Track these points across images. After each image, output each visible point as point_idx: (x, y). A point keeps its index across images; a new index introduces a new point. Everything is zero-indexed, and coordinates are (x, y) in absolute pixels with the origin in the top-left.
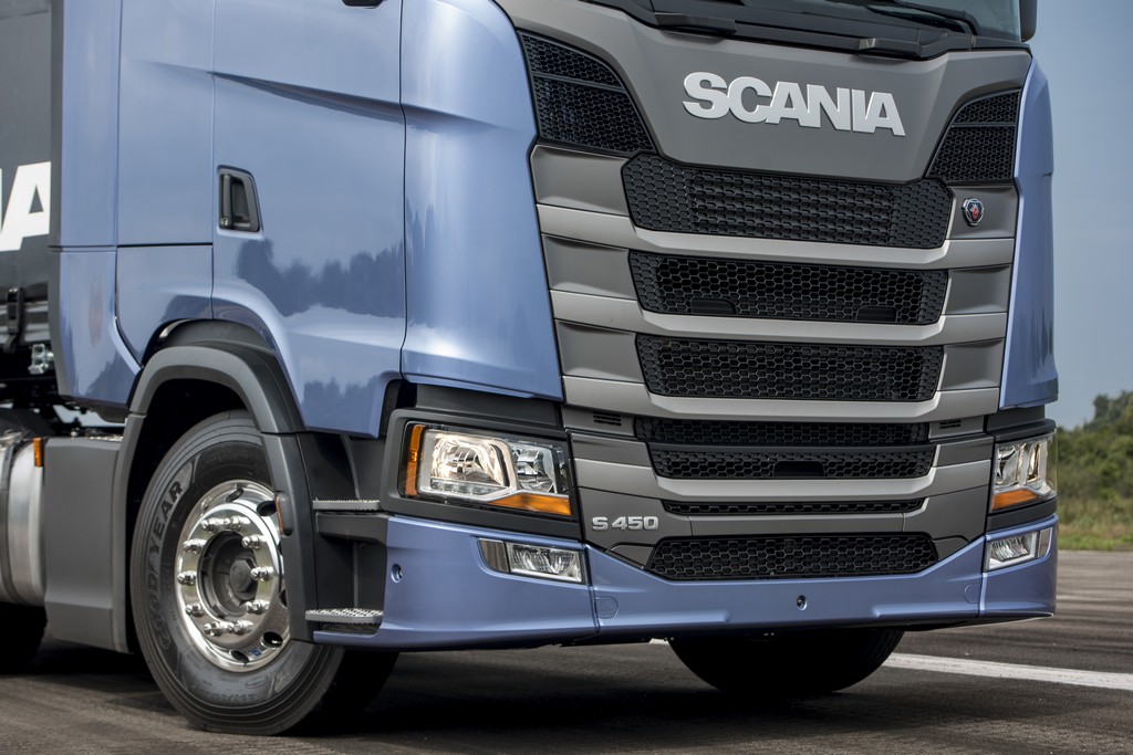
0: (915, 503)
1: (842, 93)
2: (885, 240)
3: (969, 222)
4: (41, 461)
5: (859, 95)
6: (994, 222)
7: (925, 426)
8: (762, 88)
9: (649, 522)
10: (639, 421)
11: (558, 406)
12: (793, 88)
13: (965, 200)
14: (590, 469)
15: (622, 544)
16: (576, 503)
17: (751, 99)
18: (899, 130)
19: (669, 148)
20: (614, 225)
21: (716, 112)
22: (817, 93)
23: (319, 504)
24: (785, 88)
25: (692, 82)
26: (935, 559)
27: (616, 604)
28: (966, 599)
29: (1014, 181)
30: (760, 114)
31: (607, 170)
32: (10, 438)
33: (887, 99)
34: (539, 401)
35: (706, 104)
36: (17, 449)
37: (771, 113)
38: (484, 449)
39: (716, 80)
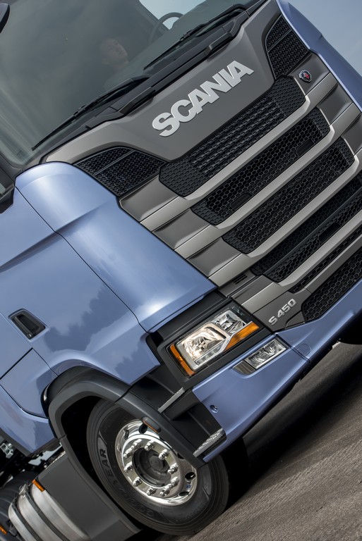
1: (216, 77)
2: (282, 118)
3: (308, 82)
4: (43, 488)
5: (223, 72)
6: (317, 72)
8: (184, 103)
9: (291, 303)
10: (252, 269)
11: (217, 291)
12: (196, 92)
13: (299, 75)
14: (250, 304)
15: (288, 321)
16: (257, 321)
17: (184, 110)
18: (250, 71)
19: (170, 157)
20: (176, 204)
21: (175, 127)
22: (206, 85)
23: (161, 409)
24: (193, 95)
25: (156, 124)
27: (306, 346)
29: (310, 52)
30: (192, 113)
31: (154, 185)
32: (23, 490)
33: (235, 64)
34: (208, 296)
35: (169, 127)
36: (29, 492)
37: (196, 109)
38: (203, 332)
39: (165, 115)
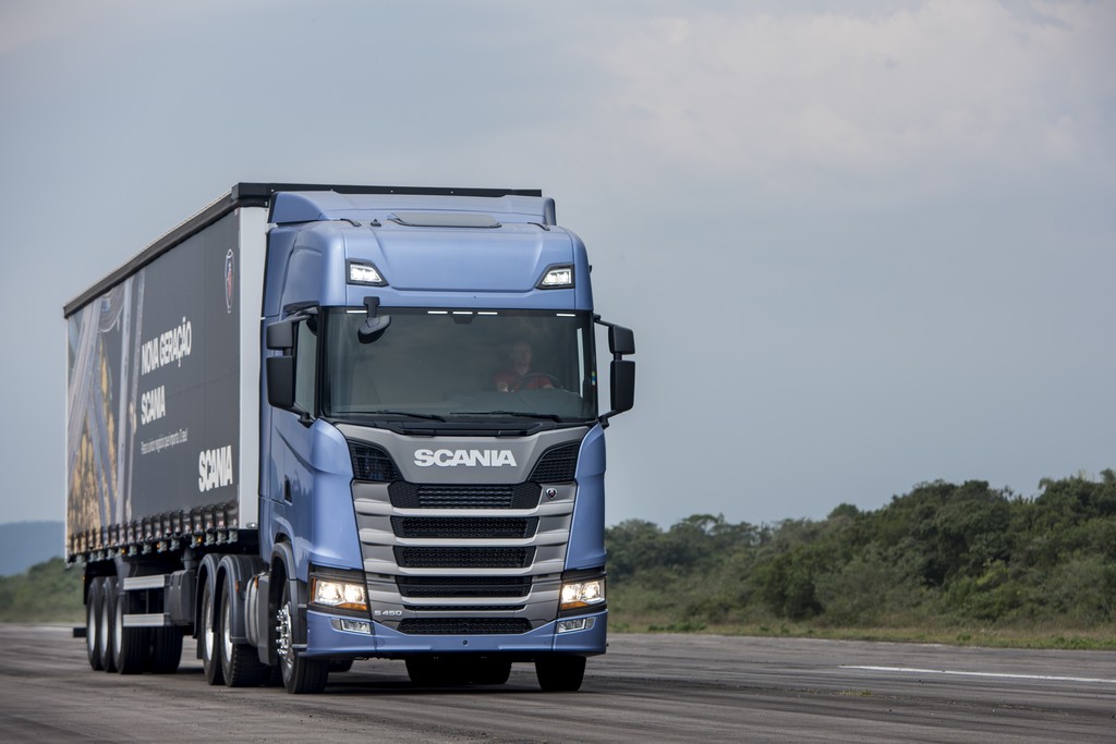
0: (521, 606)
1: (487, 452)
2: (508, 507)
3: (551, 497)
5: (495, 452)
7: (531, 577)
8: (449, 453)
9: (399, 613)
10: (397, 577)
11: (361, 572)
12: (464, 453)
13: (548, 489)
14: (373, 594)
15: (387, 620)
16: (368, 605)
17: (444, 458)
18: (514, 464)
19: (407, 479)
20: (386, 507)
21: (429, 464)
22: (475, 453)
24: (459, 453)
25: (418, 454)
26: (530, 628)
27: (384, 642)
28: (545, 643)
29: (574, 480)
30: (448, 463)
31: (382, 487)
33: (509, 453)
34: (353, 570)
35: (424, 461)
37: (453, 463)
39: (429, 452)
